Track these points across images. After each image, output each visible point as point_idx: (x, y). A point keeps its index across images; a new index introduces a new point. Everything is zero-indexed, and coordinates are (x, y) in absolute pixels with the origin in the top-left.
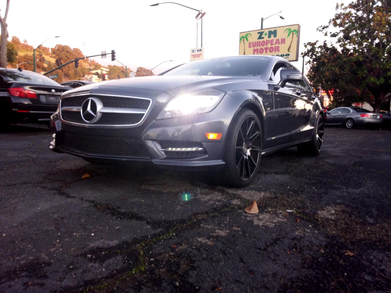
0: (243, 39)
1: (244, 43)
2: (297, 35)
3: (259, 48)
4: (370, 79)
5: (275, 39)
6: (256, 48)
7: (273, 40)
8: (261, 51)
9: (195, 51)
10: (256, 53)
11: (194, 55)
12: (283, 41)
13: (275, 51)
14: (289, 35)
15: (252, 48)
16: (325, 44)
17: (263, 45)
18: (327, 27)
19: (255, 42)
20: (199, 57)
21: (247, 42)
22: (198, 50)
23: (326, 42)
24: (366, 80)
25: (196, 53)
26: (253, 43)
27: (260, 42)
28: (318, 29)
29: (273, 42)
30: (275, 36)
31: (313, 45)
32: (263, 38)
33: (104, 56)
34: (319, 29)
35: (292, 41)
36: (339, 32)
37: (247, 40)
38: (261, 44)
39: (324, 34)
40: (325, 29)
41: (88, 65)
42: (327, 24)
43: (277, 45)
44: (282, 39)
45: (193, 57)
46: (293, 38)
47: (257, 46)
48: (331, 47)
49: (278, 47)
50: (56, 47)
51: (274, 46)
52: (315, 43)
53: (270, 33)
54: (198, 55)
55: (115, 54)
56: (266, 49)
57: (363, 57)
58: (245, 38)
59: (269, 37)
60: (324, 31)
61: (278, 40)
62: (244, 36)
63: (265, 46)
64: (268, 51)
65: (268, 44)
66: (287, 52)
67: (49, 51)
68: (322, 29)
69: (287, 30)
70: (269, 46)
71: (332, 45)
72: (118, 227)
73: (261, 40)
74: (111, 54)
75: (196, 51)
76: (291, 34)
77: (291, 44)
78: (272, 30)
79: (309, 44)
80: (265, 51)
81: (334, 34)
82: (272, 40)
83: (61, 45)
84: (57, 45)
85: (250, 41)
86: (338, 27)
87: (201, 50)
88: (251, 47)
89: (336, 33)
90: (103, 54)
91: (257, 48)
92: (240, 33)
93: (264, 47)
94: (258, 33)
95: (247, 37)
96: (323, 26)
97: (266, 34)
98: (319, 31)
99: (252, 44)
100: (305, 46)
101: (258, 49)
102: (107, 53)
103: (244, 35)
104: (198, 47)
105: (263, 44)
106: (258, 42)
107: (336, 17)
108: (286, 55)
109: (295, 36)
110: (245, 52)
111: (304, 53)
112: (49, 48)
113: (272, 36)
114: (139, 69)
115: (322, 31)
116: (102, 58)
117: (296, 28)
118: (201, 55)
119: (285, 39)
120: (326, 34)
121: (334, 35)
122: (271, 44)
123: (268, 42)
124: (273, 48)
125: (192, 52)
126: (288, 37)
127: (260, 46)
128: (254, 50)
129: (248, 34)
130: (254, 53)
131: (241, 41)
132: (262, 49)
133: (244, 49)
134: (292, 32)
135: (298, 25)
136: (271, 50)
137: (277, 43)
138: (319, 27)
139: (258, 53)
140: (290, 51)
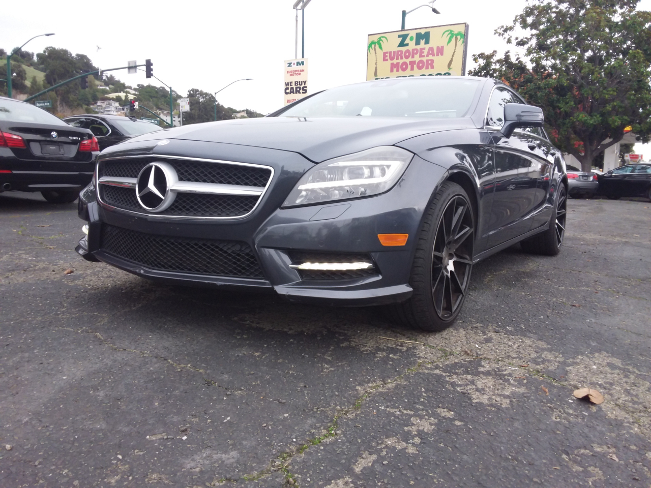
0: (373, 46)
1: (376, 53)
2: (464, 42)
3: (401, 61)
4: (578, 115)
5: (427, 47)
6: (395, 61)
7: (424, 49)
8: (404, 67)
9: (292, 65)
10: (395, 70)
11: (291, 72)
12: (440, 51)
13: (427, 68)
14: (450, 41)
15: (390, 62)
16: (507, 57)
17: (407, 57)
18: (511, 28)
19: (394, 52)
20: (300, 74)
21: (381, 50)
22: (298, 64)
23: (508, 54)
24: (571, 118)
25: (294, 67)
26: (391, 52)
27: (401, 51)
28: (496, 32)
29: (423, 52)
30: (427, 42)
31: (488, 58)
32: (407, 45)
33: (132, 70)
34: (499, 31)
35: (455, 51)
36: (529, 37)
37: (380, 47)
38: (403, 55)
39: (506, 40)
40: (508, 31)
41: (103, 84)
42: (511, 24)
43: (430, 57)
44: (438, 48)
45: (289, 74)
46: (456, 45)
47: (397, 59)
48: (517, 62)
49: (432, 61)
50: (45, 52)
51: (424, 59)
52: (491, 56)
53: (419, 37)
55: (152, 67)
56: (412, 63)
57: (567, 80)
58: (377, 44)
59: (418, 43)
60: (506, 35)
61: (431, 49)
62: (376, 41)
63: (410, 59)
64: (415, 66)
65: (415, 56)
66: (446, 70)
67: (33, 57)
68: (502, 32)
69: (448, 33)
70: (417, 58)
71: (518, 59)
72: (229, 418)
73: (404, 49)
74: (145, 67)
75: (294, 64)
76: (454, 40)
77: (453, 56)
78: (423, 31)
79: (482, 56)
80: (409, 67)
81: (522, 40)
82: (422, 49)
83: (54, 49)
84: (47, 49)
85: (384, 50)
86: (529, 29)
87: (303, 63)
88: (387, 60)
89: (525, 40)
90: (131, 65)
91: (398, 61)
92: (369, 35)
93: (408, 61)
94: (399, 36)
95: (381, 42)
96: (505, 27)
97: (411, 39)
98: (497, 34)
99: (388, 55)
100: (475, 60)
101: (398, 63)
102: (137, 64)
103: (375, 38)
104: (298, 58)
105: (408, 54)
106: (398, 52)
107: (527, 12)
109: (460, 42)
110: (376, 67)
111: (473, 71)
112: (33, 54)
113: (422, 42)
114: (192, 92)
115: (503, 35)
116: (129, 72)
117: (462, 29)
118: (303, 71)
119: (442, 47)
120: (509, 41)
121: (521, 43)
122: (421, 56)
123: (415, 52)
124: (424, 62)
125: (288, 66)
126: (448, 44)
127: (402, 58)
128: (393, 66)
129: (383, 37)
130: (392, 71)
131: (370, 48)
132: (405, 63)
133: (376, 63)
134: (455, 36)
135: (464, 25)
136: (421, 65)
137: (431, 54)
138: (499, 28)
139: (398, 71)
140: (451, 67)
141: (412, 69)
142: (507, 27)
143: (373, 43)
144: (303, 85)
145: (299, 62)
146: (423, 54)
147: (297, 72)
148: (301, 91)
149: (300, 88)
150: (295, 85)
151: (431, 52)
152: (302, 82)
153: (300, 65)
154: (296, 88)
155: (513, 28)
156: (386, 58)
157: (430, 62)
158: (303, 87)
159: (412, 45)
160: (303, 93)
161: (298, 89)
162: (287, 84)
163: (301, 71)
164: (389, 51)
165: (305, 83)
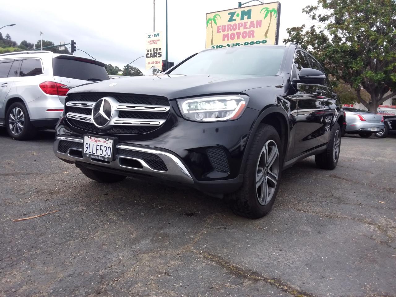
0: (210, 22)
1: (212, 27)
2: (276, 16)
3: (230, 33)
5: (249, 21)
6: (226, 33)
7: (247, 22)
8: (232, 37)
10: (226, 39)
11: (151, 41)
12: (259, 24)
13: (249, 37)
14: (266, 16)
15: (222, 33)
17: (234, 30)
18: (316, 8)
19: (225, 26)
20: (156, 43)
21: (216, 25)
22: (155, 35)
23: (314, 28)
25: (153, 38)
26: (223, 26)
27: (230, 25)
28: (304, 10)
29: (247, 25)
30: (249, 17)
31: (297, 30)
32: (235, 20)
33: (62, 47)
35: (270, 24)
36: (329, 14)
37: (215, 23)
38: (232, 28)
39: (312, 17)
40: (313, 10)
43: (252, 29)
44: (257, 21)
45: (149, 43)
46: (271, 19)
47: (228, 31)
49: (253, 32)
51: (247, 30)
52: (301, 29)
53: (243, 14)
54: (155, 41)
55: (75, 45)
56: (238, 34)
58: (213, 20)
59: (242, 18)
60: (312, 14)
61: (252, 22)
62: (212, 18)
63: (237, 31)
64: (241, 36)
65: (241, 28)
66: (263, 38)
68: (309, 11)
69: (265, 10)
70: (242, 30)
71: (321, 32)
73: (232, 23)
75: (152, 36)
76: (269, 14)
77: (268, 27)
78: (247, 9)
79: (293, 29)
80: (236, 36)
81: (324, 17)
82: (245, 23)
85: (218, 25)
87: (158, 35)
88: (220, 32)
89: (326, 17)
90: (61, 44)
92: (207, 14)
93: (235, 32)
94: (229, 14)
95: (216, 18)
96: (311, 7)
97: (238, 15)
98: (305, 13)
99: (221, 28)
101: (228, 34)
103: (211, 16)
104: (155, 31)
105: (235, 27)
106: (228, 25)
108: (263, 42)
109: (274, 17)
110: (212, 38)
113: (246, 17)
115: (309, 13)
117: (276, 6)
118: (159, 40)
119: (261, 21)
120: (314, 18)
121: (323, 19)
122: (245, 28)
123: (241, 25)
124: (247, 32)
125: (149, 38)
126: (265, 18)
127: (231, 30)
128: (224, 36)
129: (217, 15)
130: (224, 40)
131: (208, 24)
132: (233, 34)
133: (212, 34)
134: (270, 12)
135: (277, 3)
136: (245, 35)
137: (252, 27)
138: (306, 8)
139: (228, 40)
140: (267, 36)
141: (238, 38)
142: (312, 6)
143: (210, 19)
144: (159, 51)
145: (156, 34)
146: (246, 27)
147: (154, 42)
148: (158, 56)
149: (156, 53)
150: (153, 51)
151: (252, 25)
152: (158, 48)
153: (157, 36)
154: (154, 53)
155: (317, 8)
156: (220, 31)
157: (251, 32)
158: (159, 53)
159: (238, 20)
160: (159, 57)
161: (155, 54)
162: (148, 51)
163: (157, 41)
164: (221, 25)
165: (160, 49)
